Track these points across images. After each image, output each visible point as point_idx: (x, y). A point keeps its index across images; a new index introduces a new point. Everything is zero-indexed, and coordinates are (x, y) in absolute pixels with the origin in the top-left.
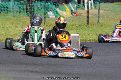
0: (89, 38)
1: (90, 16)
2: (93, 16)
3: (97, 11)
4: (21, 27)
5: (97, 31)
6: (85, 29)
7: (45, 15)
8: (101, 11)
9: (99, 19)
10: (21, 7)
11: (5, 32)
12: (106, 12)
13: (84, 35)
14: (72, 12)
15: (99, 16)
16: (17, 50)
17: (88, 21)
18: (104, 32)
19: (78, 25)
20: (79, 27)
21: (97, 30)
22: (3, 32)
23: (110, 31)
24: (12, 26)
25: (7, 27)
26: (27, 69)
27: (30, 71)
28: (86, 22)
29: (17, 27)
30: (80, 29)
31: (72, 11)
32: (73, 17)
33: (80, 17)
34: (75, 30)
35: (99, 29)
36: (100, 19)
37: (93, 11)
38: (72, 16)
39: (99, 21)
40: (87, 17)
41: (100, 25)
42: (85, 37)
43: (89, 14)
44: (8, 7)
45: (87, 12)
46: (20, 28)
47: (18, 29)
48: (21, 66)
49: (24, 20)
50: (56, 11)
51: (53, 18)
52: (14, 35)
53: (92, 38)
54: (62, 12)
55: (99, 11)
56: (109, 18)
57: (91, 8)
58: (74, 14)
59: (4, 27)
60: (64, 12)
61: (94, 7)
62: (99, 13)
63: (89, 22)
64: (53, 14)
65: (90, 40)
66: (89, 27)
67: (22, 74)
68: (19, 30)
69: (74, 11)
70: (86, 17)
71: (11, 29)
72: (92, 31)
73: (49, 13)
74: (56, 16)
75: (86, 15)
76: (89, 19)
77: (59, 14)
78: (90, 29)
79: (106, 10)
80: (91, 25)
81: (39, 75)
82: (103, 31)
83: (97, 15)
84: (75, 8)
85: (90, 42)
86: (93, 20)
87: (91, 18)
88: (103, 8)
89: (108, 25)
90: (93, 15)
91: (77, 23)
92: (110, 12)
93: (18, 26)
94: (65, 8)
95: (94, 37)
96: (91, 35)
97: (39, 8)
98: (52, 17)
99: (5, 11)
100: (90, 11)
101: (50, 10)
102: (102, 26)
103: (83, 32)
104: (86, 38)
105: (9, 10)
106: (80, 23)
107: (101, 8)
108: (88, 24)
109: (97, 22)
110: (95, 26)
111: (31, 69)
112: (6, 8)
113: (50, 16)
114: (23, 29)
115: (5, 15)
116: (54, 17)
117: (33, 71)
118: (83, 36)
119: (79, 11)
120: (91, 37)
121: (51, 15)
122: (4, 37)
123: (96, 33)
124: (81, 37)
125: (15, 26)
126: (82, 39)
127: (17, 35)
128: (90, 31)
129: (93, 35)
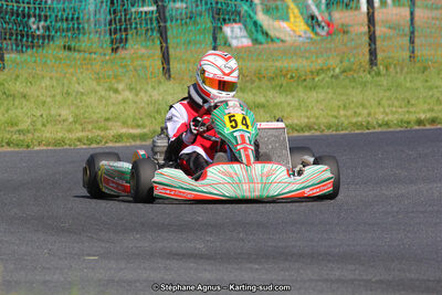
0: (381, 117)
1: (379, 30)
2: (391, 33)
3: (406, 12)
4: (131, 89)
5: (408, 89)
6: (364, 85)
7: (215, 39)
8: (419, 13)
9: (412, 41)
11: (73, 109)
13: (363, 106)
14: (314, 23)
15: (413, 33)
17: (373, 53)
18: (435, 91)
19: (337, 70)
20: (342, 77)
21: (408, 85)
22: (65, 113)
24: (98, 88)
25: (77, 93)
28: (367, 57)
29: (116, 91)
30: (345, 87)
31: (313, 17)
33: (345, 37)
34: (329, 90)
35: (417, 79)
36: (417, 41)
37: (391, 14)
38: (312, 35)
39: (413, 52)
40: (370, 39)
41: (418, 65)
42: (365, 112)
43: (377, 28)
44: (78, 18)
45: (369, 21)
46: (128, 95)
47: (120, 98)
49: (140, 62)
50: (255, 23)
52: (107, 120)
53: (390, 117)
54: (277, 24)
55: (412, 14)
57: (383, 2)
58: (319, 30)
59: (68, 94)
60: (284, 25)
61: (393, 1)
62: (412, 20)
63: (380, 56)
64: (245, 34)
65: (387, 124)
66: (378, 74)
67: (145, 268)
68: (125, 102)
69: (320, 19)
70: (366, 39)
71: (92, 100)
72: (389, 89)
73: (227, 30)
74: (255, 41)
75: (366, 29)
76: (378, 43)
77: (267, 34)
78: (384, 81)
79: (436, 8)
80: (387, 68)
82: (431, 88)
83: (407, 30)
84: (324, 6)
85: (384, 129)
86: (392, 47)
87: (386, 38)
88: (425, 2)
90: (390, 28)
91: (334, 62)
93: (121, 87)
94: (288, 7)
95: (400, 110)
96: (389, 106)
98: (240, 44)
99: (70, 34)
100: (378, 16)
101: (234, 21)
102: (425, 69)
103: (356, 95)
104: (369, 114)
105: (83, 28)
106: (346, 64)
107: (418, 3)
108: (376, 65)
109: (406, 54)
110: (402, 70)
111: (176, 245)
113: (234, 43)
114: (137, 95)
116: (246, 42)
117: (183, 255)
118: (360, 110)
119: (339, 16)
120: (388, 110)
121: (236, 38)
122: (70, 131)
123: (407, 95)
124: (350, 112)
125: (106, 85)
126: (354, 120)
127: (116, 119)
128: (385, 91)
129: (396, 103)
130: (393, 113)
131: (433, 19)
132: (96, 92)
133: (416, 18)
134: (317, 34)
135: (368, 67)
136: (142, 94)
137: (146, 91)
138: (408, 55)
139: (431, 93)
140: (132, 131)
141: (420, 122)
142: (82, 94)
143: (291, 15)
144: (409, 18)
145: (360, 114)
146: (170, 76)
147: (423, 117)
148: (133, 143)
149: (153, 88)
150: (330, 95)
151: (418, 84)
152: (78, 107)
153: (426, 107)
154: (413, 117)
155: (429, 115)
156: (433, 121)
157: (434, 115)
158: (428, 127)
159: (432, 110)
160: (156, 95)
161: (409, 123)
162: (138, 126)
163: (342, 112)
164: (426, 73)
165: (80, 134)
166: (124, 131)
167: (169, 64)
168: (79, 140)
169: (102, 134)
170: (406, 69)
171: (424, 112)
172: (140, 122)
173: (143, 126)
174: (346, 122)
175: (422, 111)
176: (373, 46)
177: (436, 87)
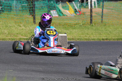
0: (92, 37)
1: (93, 15)
3: (101, 9)
4: (24, 26)
5: (100, 30)
6: (88, 28)
8: (104, 10)
9: (102, 18)
12: (110, 10)
13: (88, 34)
14: (76, 11)
15: (102, 15)
17: (91, 20)
19: (81, 24)
20: (82, 26)
21: (100, 29)
22: (6, 31)
23: (114, 30)
24: (15, 25)
25: (9, 26)
26: (30, 68)
27: (33, 71)
29: (20, 26)
30: (83, 29)
31: (75, 9)
32: (77, 15)
33: (84, 16)
34: (79, 29)
35: (103, 28)
36: (103, 18)
37: (97, 10)
38: (75, 15)
39: (102, 20)
40: (91, 16)
41: (103, 24)
42: (88, 36)
43: (93, 13)
45: (91, 11)
46: (23, 27)
48: (24, 65)
49: (27, 19)
50: (59, 10)
51: (57, 17)
52: (17, 34)
53: (95, 38)
54: (65, 11)
55: (103, 10)
56: (113, 17)
57: (95, 6)
58: (77, 13)
59: (7, 26)
60: (68, 11)
61: (98, 6)
62: (102, 12)
63: (93, 21)
64: (57, 13)
65: (94, 39)
66: (92, 26)
67: (25, 74)
68: (22, 29)
69: (77, 10)
70: (89, 16)
71: (13, 28)
72: (95, 30)
73: (52, 12)
74: (59, 15)
75: (90, 14)
76: (93, 18)
77: (62, 13)
78: (94, 28)
79: (109, 9)
80: (95, 24)
81: (43, 74)
82: (106, 30)
83: (101, 14)
84: (79, 6)
85: (93, 41)
86: (97, 19)
87: (95, 16)
88: (106, 7)
89: (112, 24)
90: (96, 14)
91: (80, 22)
92: (113, 11)
93: (21, 25)
94: (69, 7)
95: (98, 36)
96: (95, 35)
97: (42, 6)
98: (55, 16)
99: (8, 10)
100: (93, 10)
101: (54, 9)
103: (86, 31)
104: (89, 37)
105: (12, 9)
106: (84, 22)
107: (104, 7)
108: (92, 23)
109: (100, 21)
110: (99, 25)
112: (9, 6)
114: (26, 28)
115: (7, 14)
116: (57, 15)
117: (36, 71)
119: (83, 10)
120: (94, 36)
121: (54, 14)
122: (7, 36)
123: (100, 32)
124: (84, 36)
125: (18, 24)
126: (85, 38)
127: (20, 34)
128: (94, 30)
129: (97, 34)
130: (96, 36)
131: (109, 12)
132: (15, 26)
133: (104, 11)
134: (76, 14)
135: (90, 24)
136: (27, 28)
137: (29, 27)
138: (101, 21)
139: (106, 32)
140: (24, 37)
141: (103, 39)
142: (11, 27)
144: (101, 11)
145: (87, 36)
146: (35, 23)
147: (104, 38)
148: (24, 41)
149: (30, 26)
150: (79, 31)
151: (103, 29)
152: (9, 30)
153: (105, 35)
154: (101, 38)
155: (105, 38)
156: (107, 39)
157: (107, 38)
158: (105, 41)
159: (107, 36)
160: (31, 28)
161: (100, 40)
162: (26, 36)
163: (82, 35)
164: (106, 26)
165: (10, 37)
166: (22, 37)
167: (35, 20)
168: (9, 39)
169: (16, 38)
170: (100, 25)
171: (104, 37)
172: (26, 35)
173: (27, 36)
174: (83, 38)
175: (104, 36)
176: (91, 18)
177: (108, 30)
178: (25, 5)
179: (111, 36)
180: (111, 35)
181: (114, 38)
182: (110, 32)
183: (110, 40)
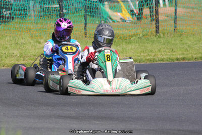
0: (160, 57)
2: (166, 18)
3: (173, 9)
5: (173, 44)
6: (153, 42)
8: (178, 10)
9: (175, 22)
10: (46, 8)
12: (188, 10)
13: (151, 51)
15: (176, 18)
16: (75, 95)
17: (157, 27)
18: (185, 45)
19: (141, 35)
20: (143, 38)
21: (173, 42)
22: (16, 52)
23: (195, 43)
25: (22, 43)
28: (155, 29)
29: (40, 43)
30: (144, 43)
31: (132, 11)
33: (146, 21)
34: (137, 44)
35: (177, 39)
36: (178, 22)
37: (166, 10)
38: (132, 20)
39: (176, 27)
40: (156, 21)
41: (178, 33)
42: (153, 54)
43: (159, 16)
45: (156, 13)
47: (41, 46)
52: (35, 55)
53: (164, 57)
55: (176, 10)
57: (164, 5)
59: (18, 44)
61: (169, 4)
62: (176, 13)
63: (160, 29)
65: (163, 60)
66: (160, 37)
71: (29, 47)
72: (164, 44)
76: (160, 24)
78: (162, 40)
80: (164, 34)
82: (183, 44)
83: (173, 17)
84: (137, 5)
85: (162, 62)
86: (166, 25)
89: (192, 34)
91: (139, 31)
93: (42, 41)
95: (168, 53)
100: (160, 11)
102: (181, 35)
103: (149, 46)
104: (155, 55)
107: (179, 5)
108: (159, 33)
109: (173, 28)
110: (170, 35)
112: (21, 10)
118: (150, 53)
120: (163, 53)
122: (18, 60)
123: (173, 47)
124: (146, 54)
125: (35, 40)
126: (148, 58)
128: (162, 45)
129: (167, 51)
130: (166, 55)
131: (187, 13)
132: (30, 43)
135: (155, 34)
138: (174, 28)
141: (177, 59)
142: (24, 44)
143: (123, 10)
144: (174, 11)
145: (151, 55)
147: (178, 57)
150: (137, 47)
151: (177, 42)
152: (22, 50)
153: (180, 52)
154: (175, 57)
155: (181, 57)
156: (184, 59)
157: (184, 56)
158: (181, 61)
159: (183, 54)
161: (172, 60)
163: (142, 54)
164: (182, 37)
165: (22, 62)
170: (172, 35)
171: (180, 55)
174: (144, 59)
175: (178, 54)
176: (157, 24)
177: (186, 44)
178: (47, 6)
179: (191, 54)
180: (190, 51)
181: (195, 56)
182: (189, 46)
183: (189, 59)
